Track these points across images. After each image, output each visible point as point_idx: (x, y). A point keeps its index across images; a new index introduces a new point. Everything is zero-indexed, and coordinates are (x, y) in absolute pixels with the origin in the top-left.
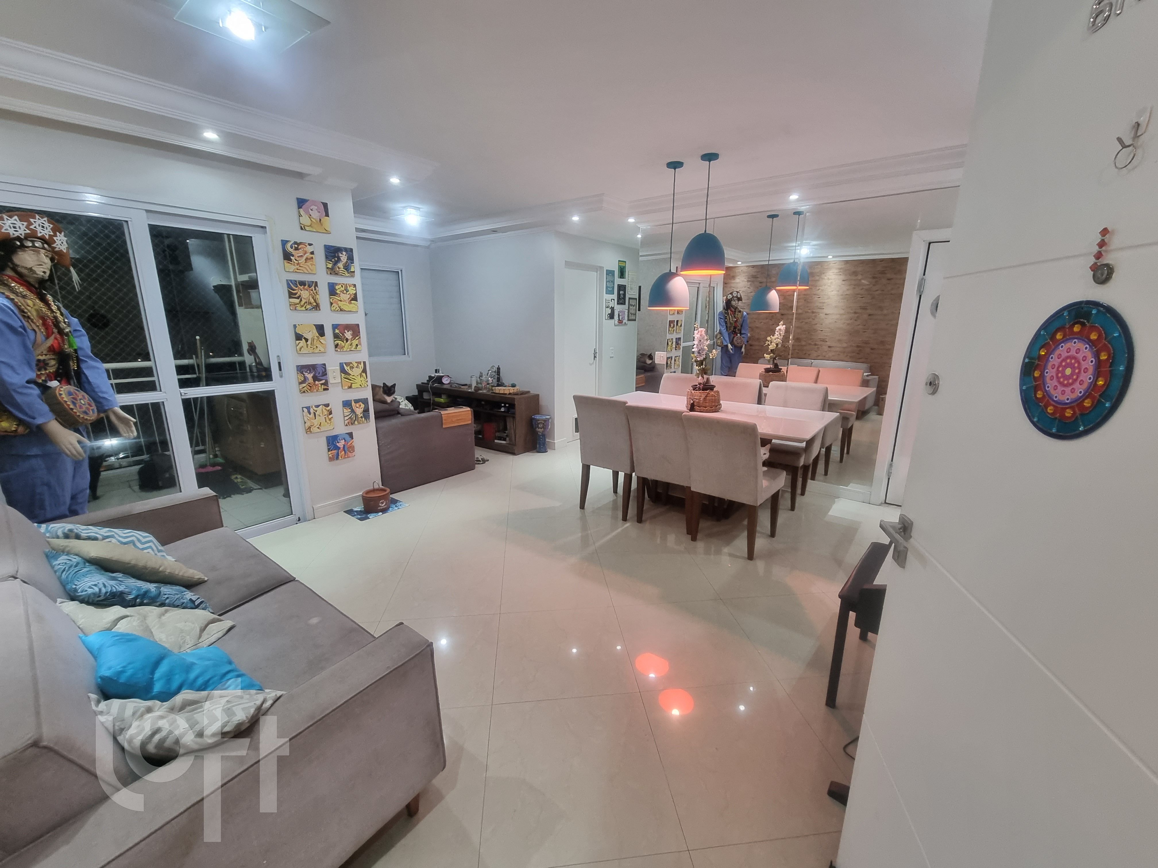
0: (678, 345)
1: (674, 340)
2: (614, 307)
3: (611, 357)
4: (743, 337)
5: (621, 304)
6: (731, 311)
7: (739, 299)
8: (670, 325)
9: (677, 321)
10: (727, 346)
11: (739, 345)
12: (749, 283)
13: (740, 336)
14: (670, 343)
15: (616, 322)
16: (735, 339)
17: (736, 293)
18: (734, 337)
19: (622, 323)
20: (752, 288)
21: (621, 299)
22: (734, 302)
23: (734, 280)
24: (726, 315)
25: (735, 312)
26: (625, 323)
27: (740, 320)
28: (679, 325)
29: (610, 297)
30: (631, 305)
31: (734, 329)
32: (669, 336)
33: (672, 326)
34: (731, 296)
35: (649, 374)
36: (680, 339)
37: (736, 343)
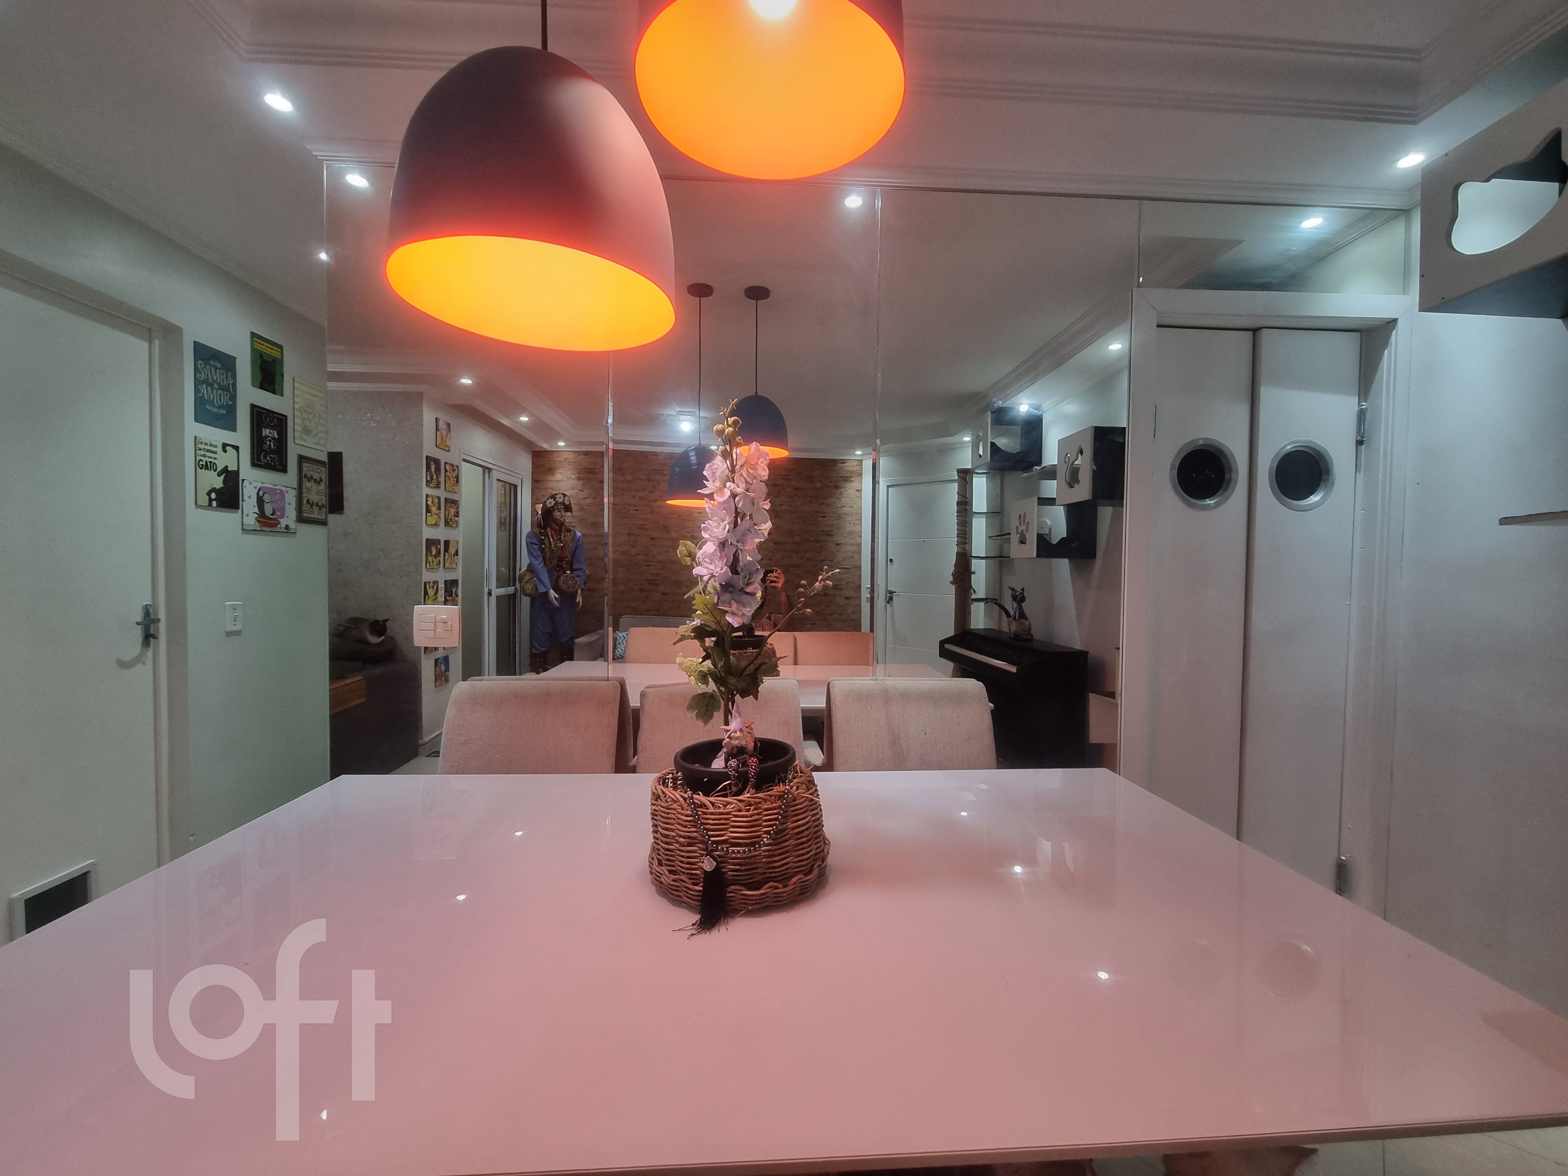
0: (451, 595)
1: (442, 585)
2: (237, 473)
3: (230, 634)
4: (578, 576)
5: (267, 467)
6: (552, 528)
7: (568, 508)
8: (428, 550)
9: (447, 543)
10: (546, 594)
11: (571, 590)
12: (581, 482)
13: (571, 573)
14: (431, 592)
15: (251, 520)
16: (562, 578)
17: (562, 496)
18: (558, 577)
19: (275, 525)
20: (587, 491)
21: (267, 453)
22: (559, 513)
23: (553, 475)
24: (543, 537)
25: (561, 531)
26: (287, 527)
27: (571, 546)
28: (452, 551)
29: (216, 435)
30: (310, 479)
31: (558, 562)
32: (427, 576)
33: (434, 552)
34: (553, 502)
35: (378, 671)
36: (454, 583)
37: (563, 586)
